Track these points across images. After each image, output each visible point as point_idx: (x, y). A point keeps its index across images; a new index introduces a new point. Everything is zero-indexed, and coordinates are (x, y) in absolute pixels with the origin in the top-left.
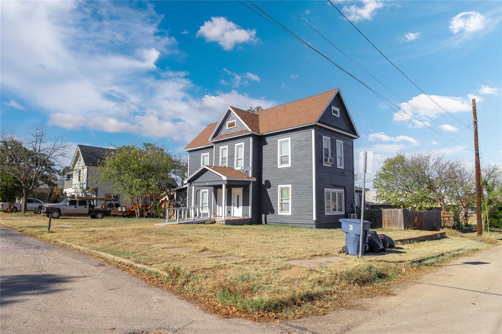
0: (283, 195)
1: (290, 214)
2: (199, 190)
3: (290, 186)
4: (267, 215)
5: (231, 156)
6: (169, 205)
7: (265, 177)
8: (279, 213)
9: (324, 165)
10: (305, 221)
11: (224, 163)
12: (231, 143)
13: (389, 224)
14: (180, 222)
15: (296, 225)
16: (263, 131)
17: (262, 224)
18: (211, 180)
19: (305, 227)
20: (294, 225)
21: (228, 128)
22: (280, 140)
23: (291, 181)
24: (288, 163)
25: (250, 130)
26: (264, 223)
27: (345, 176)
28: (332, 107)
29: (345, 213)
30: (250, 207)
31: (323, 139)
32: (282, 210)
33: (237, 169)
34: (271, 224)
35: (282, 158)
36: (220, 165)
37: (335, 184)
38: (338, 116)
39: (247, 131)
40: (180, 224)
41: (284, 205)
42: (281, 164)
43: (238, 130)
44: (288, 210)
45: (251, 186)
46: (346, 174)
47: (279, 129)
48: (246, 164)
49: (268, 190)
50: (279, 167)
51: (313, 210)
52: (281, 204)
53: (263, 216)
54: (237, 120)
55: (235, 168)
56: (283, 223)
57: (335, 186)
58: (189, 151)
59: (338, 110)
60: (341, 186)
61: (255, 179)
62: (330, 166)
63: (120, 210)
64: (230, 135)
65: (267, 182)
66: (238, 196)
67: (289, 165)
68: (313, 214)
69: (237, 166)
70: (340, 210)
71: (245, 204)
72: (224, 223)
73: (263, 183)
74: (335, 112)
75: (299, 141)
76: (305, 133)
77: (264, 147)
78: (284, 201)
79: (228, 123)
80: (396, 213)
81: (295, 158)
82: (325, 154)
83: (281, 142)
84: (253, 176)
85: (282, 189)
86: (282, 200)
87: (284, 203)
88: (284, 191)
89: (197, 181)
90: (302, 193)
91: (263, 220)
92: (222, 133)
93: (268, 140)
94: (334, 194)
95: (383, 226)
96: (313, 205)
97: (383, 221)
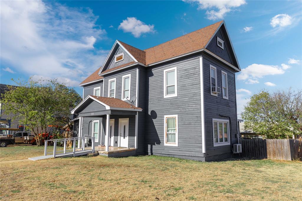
0: (170, 126)
1: (177, 145)
2: (91, 121)
3: (176, 116)
4: (153, 146)
5: (119, 88)
6: (68, 134)
7: (151, 107)
8: (165, 144)
9: (212, 94)
10: (193, 154)
11: (112, 95)
12: (118, 75)
13: (274, 154)
14: (56, 156)
15: (184, 157)
16: (149, 62)
17: (148, 154)
18: (96, 110)
19: (193, 160)
20: (181, 157)
21: (116, 62)
22: (166, 70)
23: (177, 111)
24: (175, 93)
25: (136, 61)
26: (150, 154)
27: (229, 107)
28: (218, 38)
29: (231, 144)
30: (136, 137)
31: (210, 68)
32: (168, 141)
33: (123, 100)
34: (157, 155)
35: (168, 88)
36: (108, 97)
37: (222, 114)
38: (223, 48)
39: (134, 62)
40: (56, 157)
41: (170, 136)
42: (167, 94)
43: (125, 62)
44: (175, 141)
45: (137, 116)
46: (230, 105)
47: (165, 59)
48: (133, 95)
49: (154, 120)
50: (165, 97)
51: (201, 141)
52: (167, 135)
53: (149, 146)
54: (125, 52)
55: (122, 99)
56: (170, 155)
57: (222, 116)
58: (84, 86)
59: (222, 42)
60: (226, 117)
61: (140, 110)
62: (216, 95)
63: (25, 139)
64: (118, 67)
65: (153, 112)
66: (125, 126)
67: (175, 95)
68: (202, 146)
69: (124, 97)
70: (226, 140)
71: (131, 134)
72: (107, 155)
73: (149, 113)
74: (220, 44)
75: (185, 70)
76: (193, 61)
77: (150, 78)
78: (170, 132)
79: (116, 56)
80: (282, 144)
81: (181, 88)
82: (212, 84)
83: (167, 72)
84: (139, 106)
85: (168, 120)
86: (168, 131)
87: (170, 134)
88: (170, 121)
89: (84, 111)
90: (190, 124)
91: (149, 151)
92: (111, 66)
93: (154, 71)
94: (221, 124)
95: (268, 156)
96: (201, 137)
97: (268, 151)
